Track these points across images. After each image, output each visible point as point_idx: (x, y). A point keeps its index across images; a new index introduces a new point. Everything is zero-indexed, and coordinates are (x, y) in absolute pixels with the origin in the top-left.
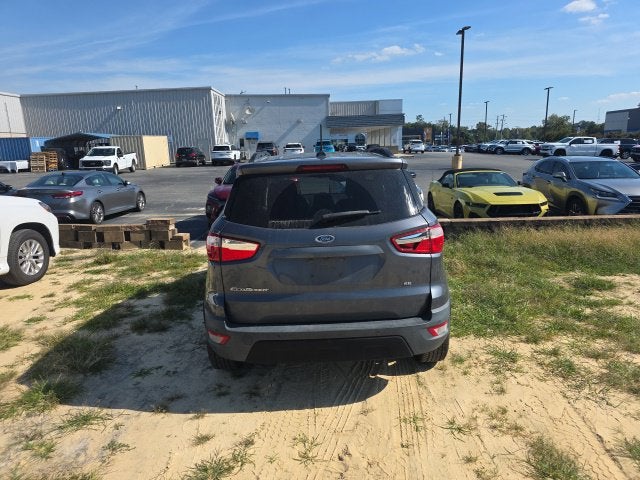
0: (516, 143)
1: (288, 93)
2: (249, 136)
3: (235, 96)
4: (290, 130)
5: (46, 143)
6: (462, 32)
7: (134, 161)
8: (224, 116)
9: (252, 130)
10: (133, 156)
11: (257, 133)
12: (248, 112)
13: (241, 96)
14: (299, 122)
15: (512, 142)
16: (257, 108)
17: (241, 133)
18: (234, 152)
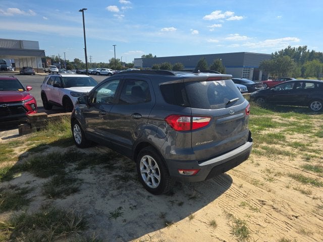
0: (105, 70)
6: (82, 11)
15: (103, 70)
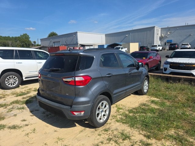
1: (187, 25)
2: (168, 41)
3: (165, 28)
4: (186, 39)
5: (108, 46)
7: (126, 50)
8: (160, 35)
9: (170, 39)
10: (126, 49)
11: (171, 40)
12: (169, 33)
13: (168, 28)
14: (190, 35)
16: (172, 31)
17: (165, 40)
18: (159, 47)
